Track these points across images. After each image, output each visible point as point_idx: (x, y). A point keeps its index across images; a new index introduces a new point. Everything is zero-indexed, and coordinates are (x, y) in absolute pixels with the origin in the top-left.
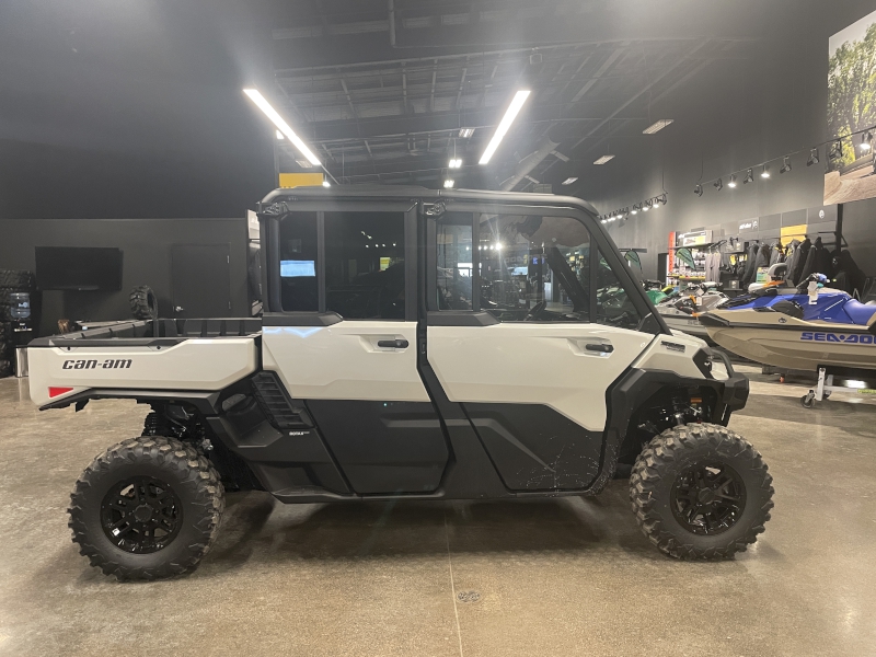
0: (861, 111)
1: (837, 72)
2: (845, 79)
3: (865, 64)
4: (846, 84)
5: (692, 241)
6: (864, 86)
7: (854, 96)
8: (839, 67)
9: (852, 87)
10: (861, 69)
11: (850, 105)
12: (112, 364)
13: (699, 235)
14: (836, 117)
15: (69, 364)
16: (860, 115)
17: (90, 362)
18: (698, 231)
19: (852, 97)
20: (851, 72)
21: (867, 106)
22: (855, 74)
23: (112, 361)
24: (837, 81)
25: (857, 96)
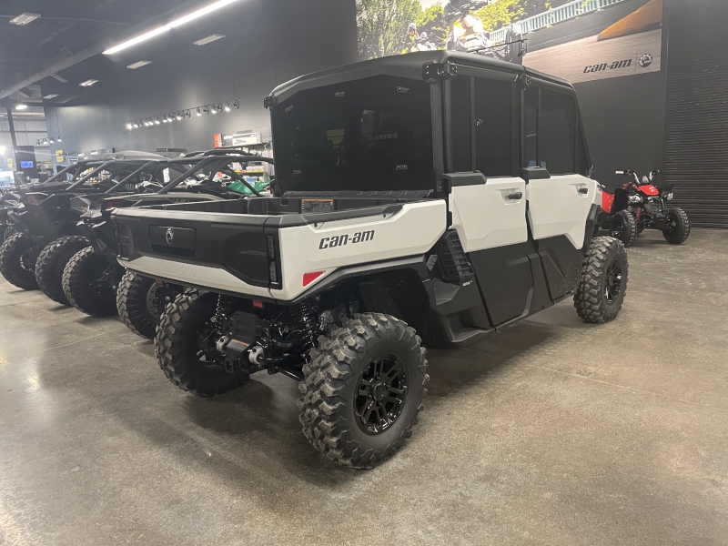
0: (386, 47)
1: (364, 15)
2: (371, 21)
3: (387, 12)
4: (372, 26)
5: (241, 141)
6: (387, 28)
7: (379, 35)
8: (365, 12)
9: (378, 27)
10: (384, 16)
11: (377, 42)
12: (360, 237)
13: (249, 136)
14: (365, 49)
15: (325, 242)
16: (385, 49)
17: (342, 237)
18: (248, 133)
19: (377, 35)
20: (376, 17)
21: (390, 44)
22: (379, 18)
23: (360, 234)
24: (364, 22)
25: (382, 35)
